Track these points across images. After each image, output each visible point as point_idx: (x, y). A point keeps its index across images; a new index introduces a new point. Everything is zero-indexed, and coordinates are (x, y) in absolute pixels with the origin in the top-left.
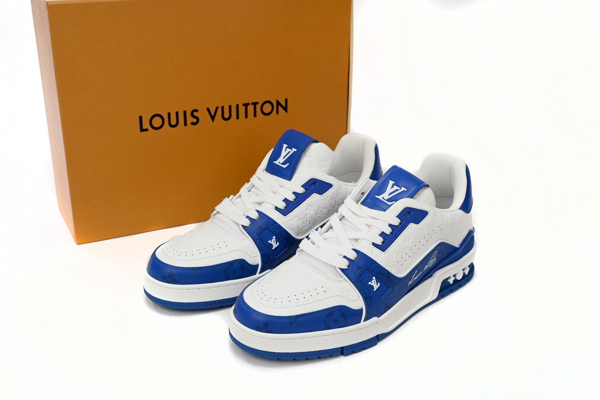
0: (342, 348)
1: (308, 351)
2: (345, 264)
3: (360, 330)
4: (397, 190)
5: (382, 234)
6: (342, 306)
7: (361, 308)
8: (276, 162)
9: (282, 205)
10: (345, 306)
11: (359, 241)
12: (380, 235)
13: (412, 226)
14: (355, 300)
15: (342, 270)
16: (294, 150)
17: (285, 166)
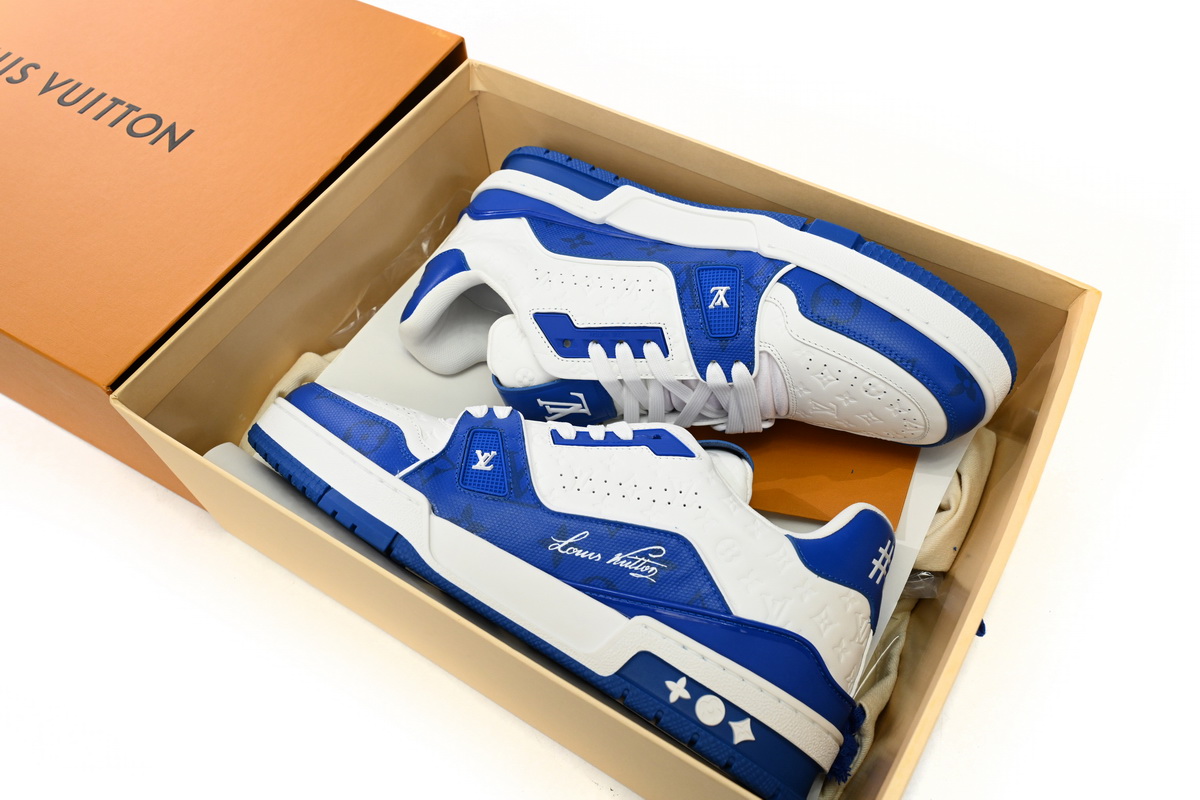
8: (586, 411)
9: (651, 349)
16: (541, 403)
17: (581, 396)
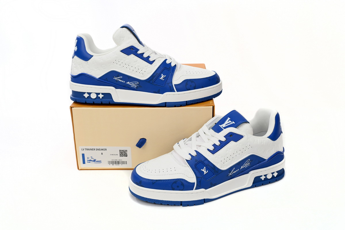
0: (181, 202)
1: (162, 200)
2: (189, 158)
3: (192, 194)
4: (230, 123)
5: (214, 145)
6: (182, 179)
7: (194, 182)
10: (184, 180)
11: (201, 147)
12: (213, 145)
13: (232, 143)
14: (191, 177)
15: (187, 160)
